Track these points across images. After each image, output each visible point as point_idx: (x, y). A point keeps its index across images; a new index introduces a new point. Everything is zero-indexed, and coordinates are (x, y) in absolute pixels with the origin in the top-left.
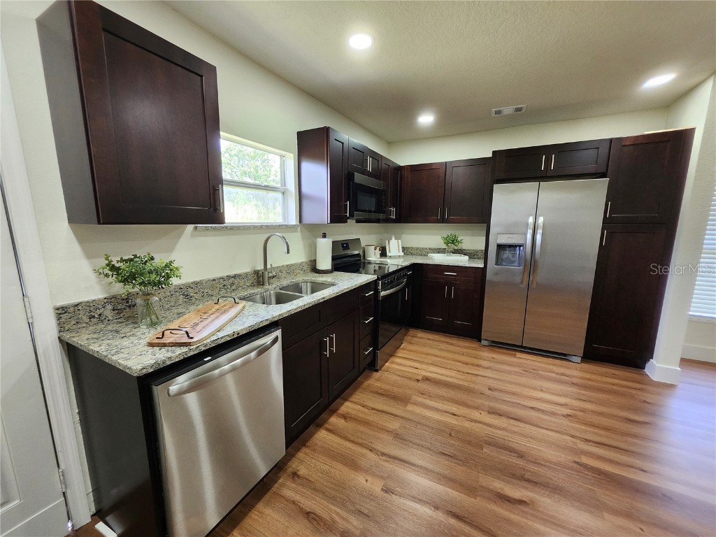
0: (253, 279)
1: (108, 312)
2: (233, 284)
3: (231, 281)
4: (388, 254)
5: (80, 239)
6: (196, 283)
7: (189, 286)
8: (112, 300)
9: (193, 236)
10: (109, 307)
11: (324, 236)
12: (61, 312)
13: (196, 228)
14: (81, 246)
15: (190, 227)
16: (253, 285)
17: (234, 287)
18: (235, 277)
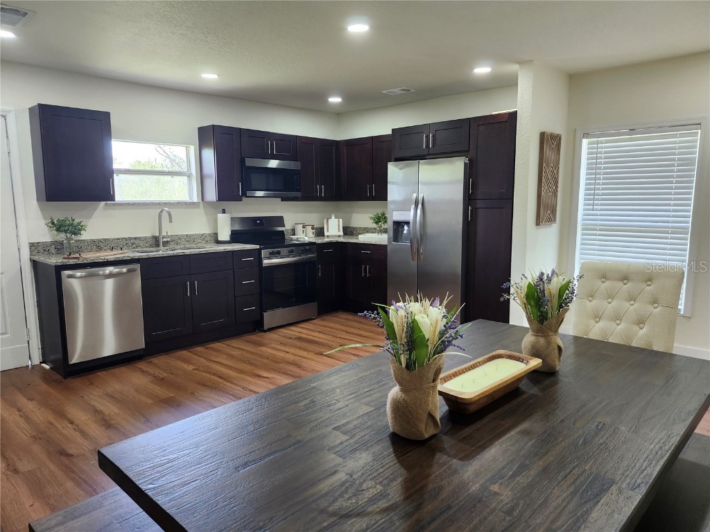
0: (151, 242)
1: (53, 250)
2: (133, 244)
3: (132, 241)
4: (326, 234)
5: (42, 209)
6: (106, 240)
7: (100, 241)
8: (54, 243)
9: (104, 209)
10: (53, 247)
11: (224, 211)
12: (32, 245)
13: (106, 204)
14: (42, 214)
15: (103, 203)
16: (151, 246)
17: (134, 246)
18: (135, 238)
